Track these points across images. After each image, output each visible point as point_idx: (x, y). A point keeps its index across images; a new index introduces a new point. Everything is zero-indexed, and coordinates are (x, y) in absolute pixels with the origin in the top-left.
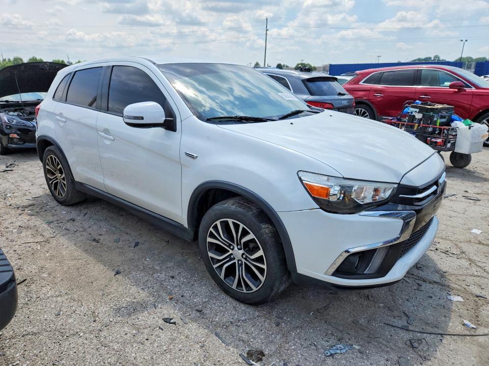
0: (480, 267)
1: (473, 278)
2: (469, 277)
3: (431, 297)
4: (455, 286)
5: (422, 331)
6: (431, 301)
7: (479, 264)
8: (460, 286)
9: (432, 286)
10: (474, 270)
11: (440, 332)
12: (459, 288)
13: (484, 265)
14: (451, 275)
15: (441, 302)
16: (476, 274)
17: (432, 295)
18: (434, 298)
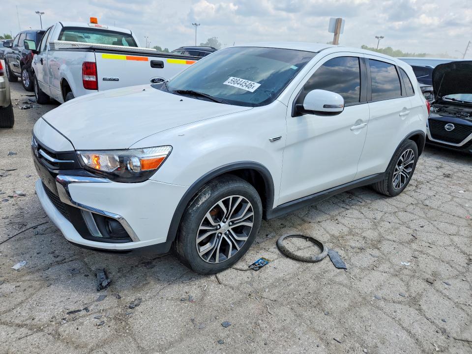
0: (19, 326)
1: (19, 300)
2: (23, 298)
3: (38, 254)
4: (28, 278)
5: (24, 233)
6: (36, 251)
7: (24, 331)
8: (24, 281)
9: (47, 262)
10: (23, 313)
11: (12, 239)
12: (24, 278)
13: (17, 335)
14: (41, 288)
15: (28, 256)
16: (19, 309)
17: (39, 255)
18: (35, 254)
